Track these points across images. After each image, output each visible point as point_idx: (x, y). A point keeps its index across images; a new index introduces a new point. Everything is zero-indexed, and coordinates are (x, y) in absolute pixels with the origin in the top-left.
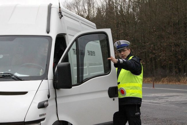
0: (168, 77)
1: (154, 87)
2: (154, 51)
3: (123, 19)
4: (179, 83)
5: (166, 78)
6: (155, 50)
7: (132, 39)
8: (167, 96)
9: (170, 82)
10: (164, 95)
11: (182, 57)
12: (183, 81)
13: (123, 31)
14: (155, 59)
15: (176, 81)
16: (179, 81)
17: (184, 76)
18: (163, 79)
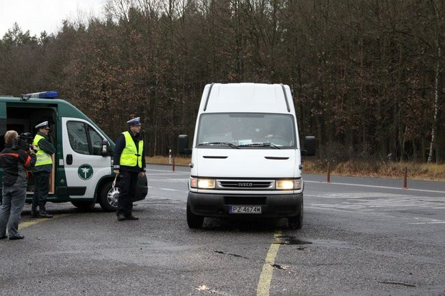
0: (351, 160)
1: (329, 180)
2: (320, 102)
3: (254, 28)
4: (375, 174)
5: (348, 162)
6: (323, 99)
7: (272, 72)
8: (364, 198)
9: (356, 171)
10: (357, 195)
11: (383, 118)
12: (384, 171)
13: (251, 55)
14: (322, 119)
15: (369, 171)
16: (376, 170)
17: (387, 160)
18: (340, 165)
